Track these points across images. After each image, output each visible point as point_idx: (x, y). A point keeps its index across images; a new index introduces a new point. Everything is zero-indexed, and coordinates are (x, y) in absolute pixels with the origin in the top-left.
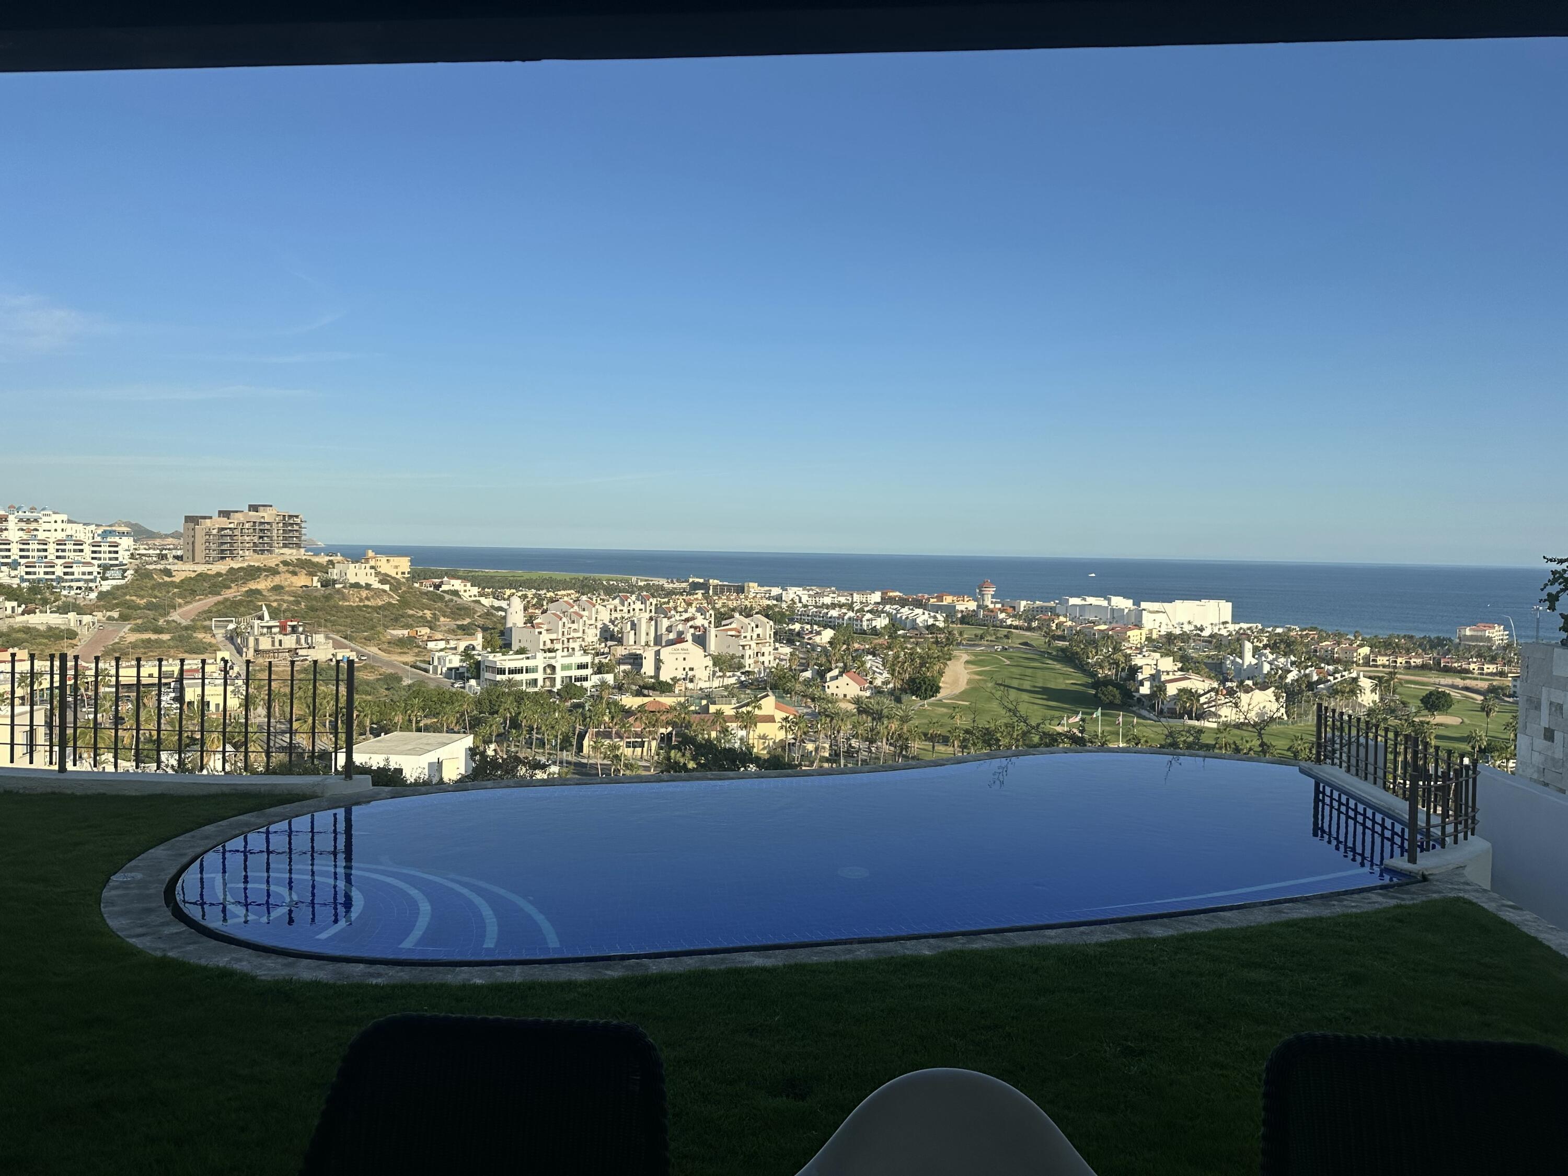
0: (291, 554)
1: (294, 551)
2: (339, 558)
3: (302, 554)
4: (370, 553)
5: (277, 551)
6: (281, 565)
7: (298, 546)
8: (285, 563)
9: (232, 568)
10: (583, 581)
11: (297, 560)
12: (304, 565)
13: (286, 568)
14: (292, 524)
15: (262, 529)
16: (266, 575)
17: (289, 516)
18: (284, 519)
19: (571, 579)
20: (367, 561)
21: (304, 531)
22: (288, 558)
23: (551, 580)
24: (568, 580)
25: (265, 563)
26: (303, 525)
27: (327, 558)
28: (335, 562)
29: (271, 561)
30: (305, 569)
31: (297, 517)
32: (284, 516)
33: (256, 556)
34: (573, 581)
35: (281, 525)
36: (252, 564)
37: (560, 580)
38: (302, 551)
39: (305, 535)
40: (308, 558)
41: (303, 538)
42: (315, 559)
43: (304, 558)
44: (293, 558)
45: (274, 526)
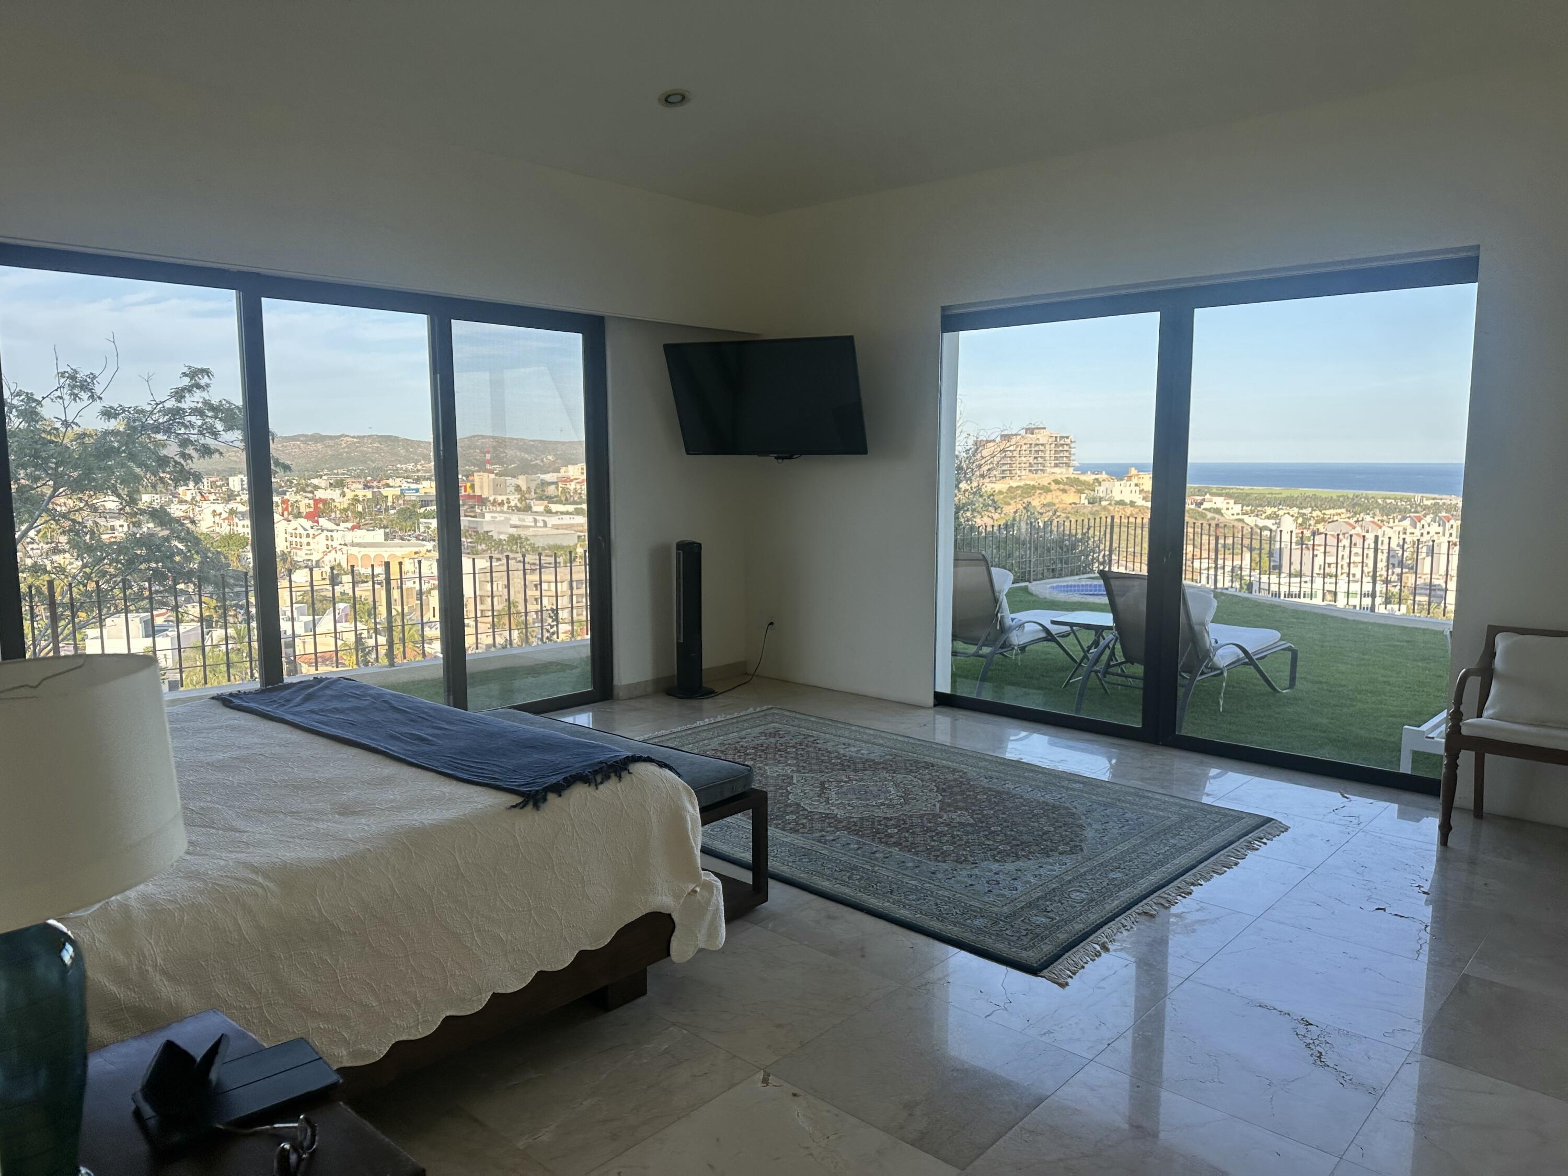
0: (1062, 473)
1: (1064, 470)
2: (1104, 476)
3: (1070, 473)
4: (1133, 471)
5: (1049, 470)
6: (1053, 483)
7: (1068, 465)
8: (1057, 482)
9: (1011, 487)
10: (1353, 499)
11: (1067, 478)
12: (1072, 482)
13: (1057, 486)
14: (1062, 445)
15: (1037, 450)
16: (1040, 493)
17: (1061, 437)
18: (1056, 441)
19: (1339, 497)
20: (1130, 478)
21: (1073, 451)
22: (1058, 477)
23: (1315, 497)
24: (1335, 497)
25: (1039, 481)
26: (1072, 445)
27: (1094, 477)
28: (1101, 480)
29: (1044, 480)
30: (1073, 487)
31: (1067, 437)
32: (1056, 437)
33: (1031, 475)
34: (1341, 499)
35: (1053, 446)
36: (1028, 482)
37: (1326, 498)
38: (1071, 469)
39: (1074, 454)
40: (1076, 476)
41: (1072, 458)
42: (1083, 478)
43: (1072, 476)
44: (1064, 477)
45: (1048, 447)
